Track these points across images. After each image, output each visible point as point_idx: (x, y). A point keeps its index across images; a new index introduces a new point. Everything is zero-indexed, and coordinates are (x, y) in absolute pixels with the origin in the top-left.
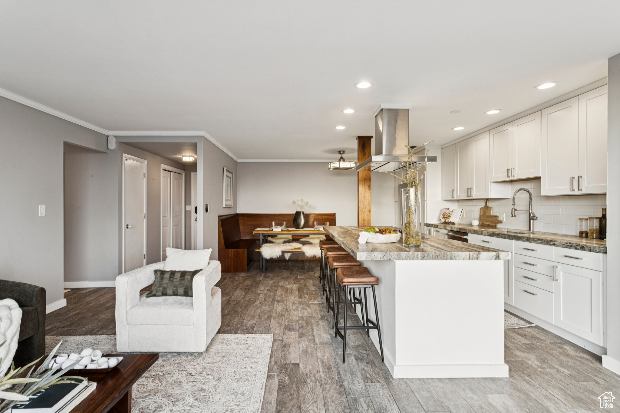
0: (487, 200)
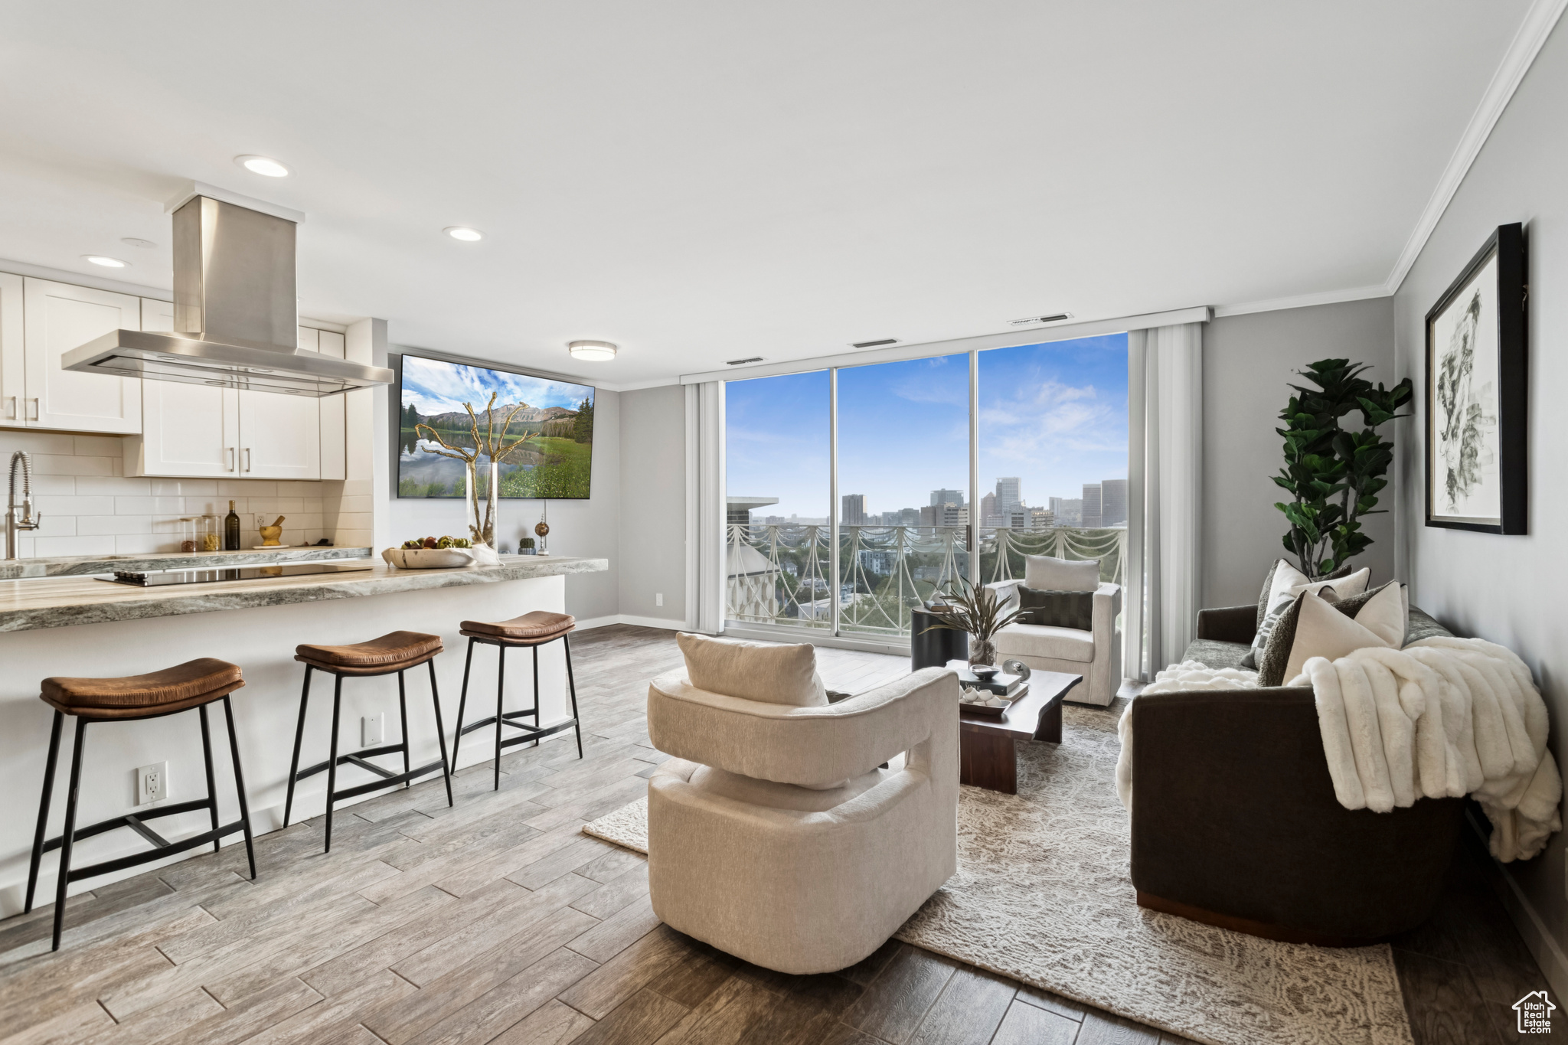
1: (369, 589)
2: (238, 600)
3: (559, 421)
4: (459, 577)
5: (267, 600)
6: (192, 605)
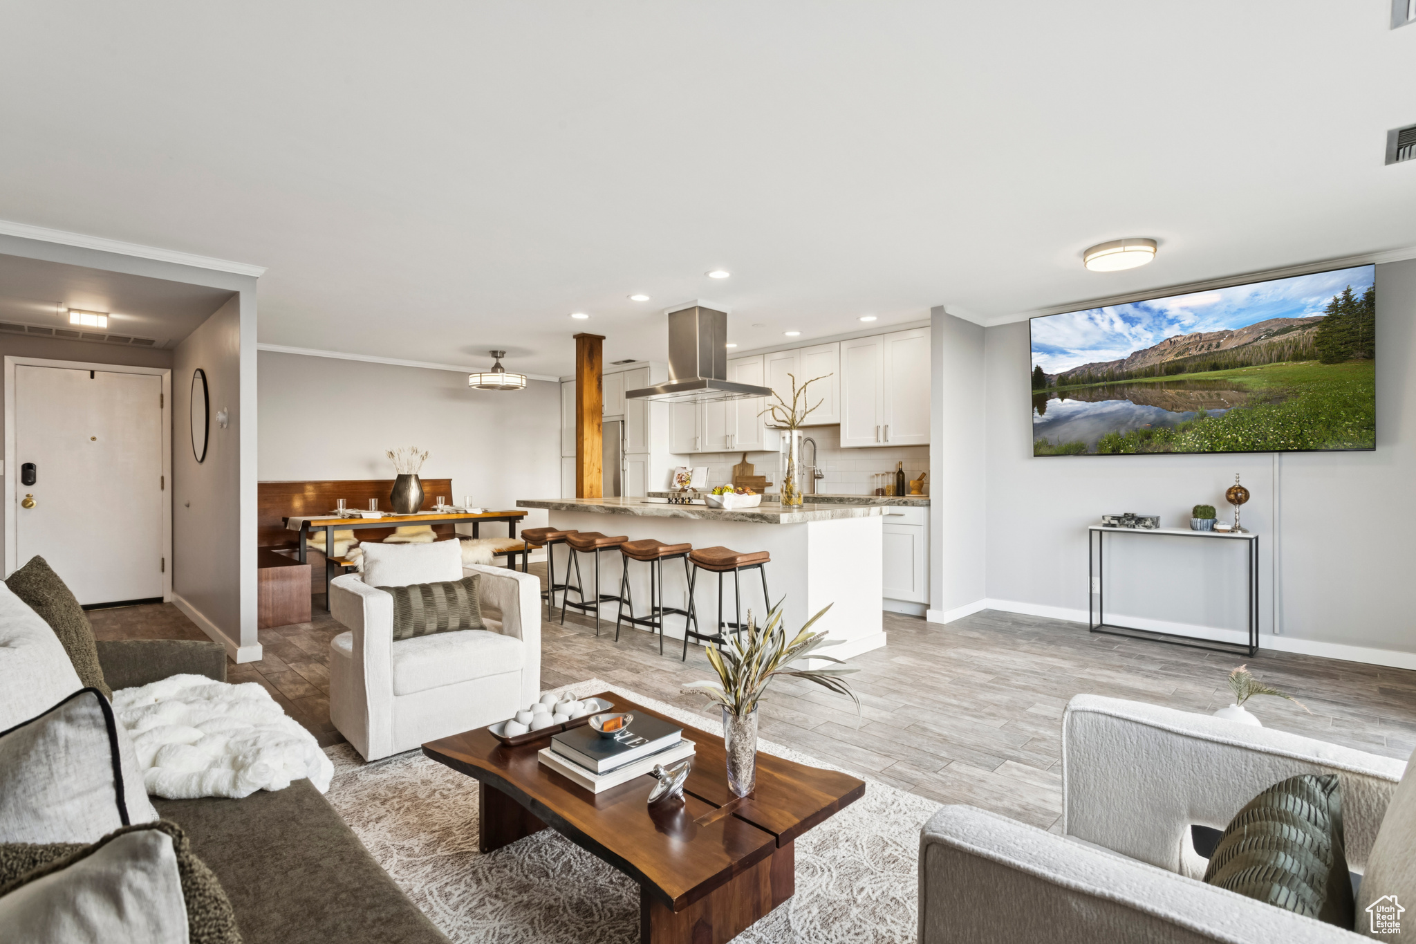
0: (745, 454)
3: (1276, 339)
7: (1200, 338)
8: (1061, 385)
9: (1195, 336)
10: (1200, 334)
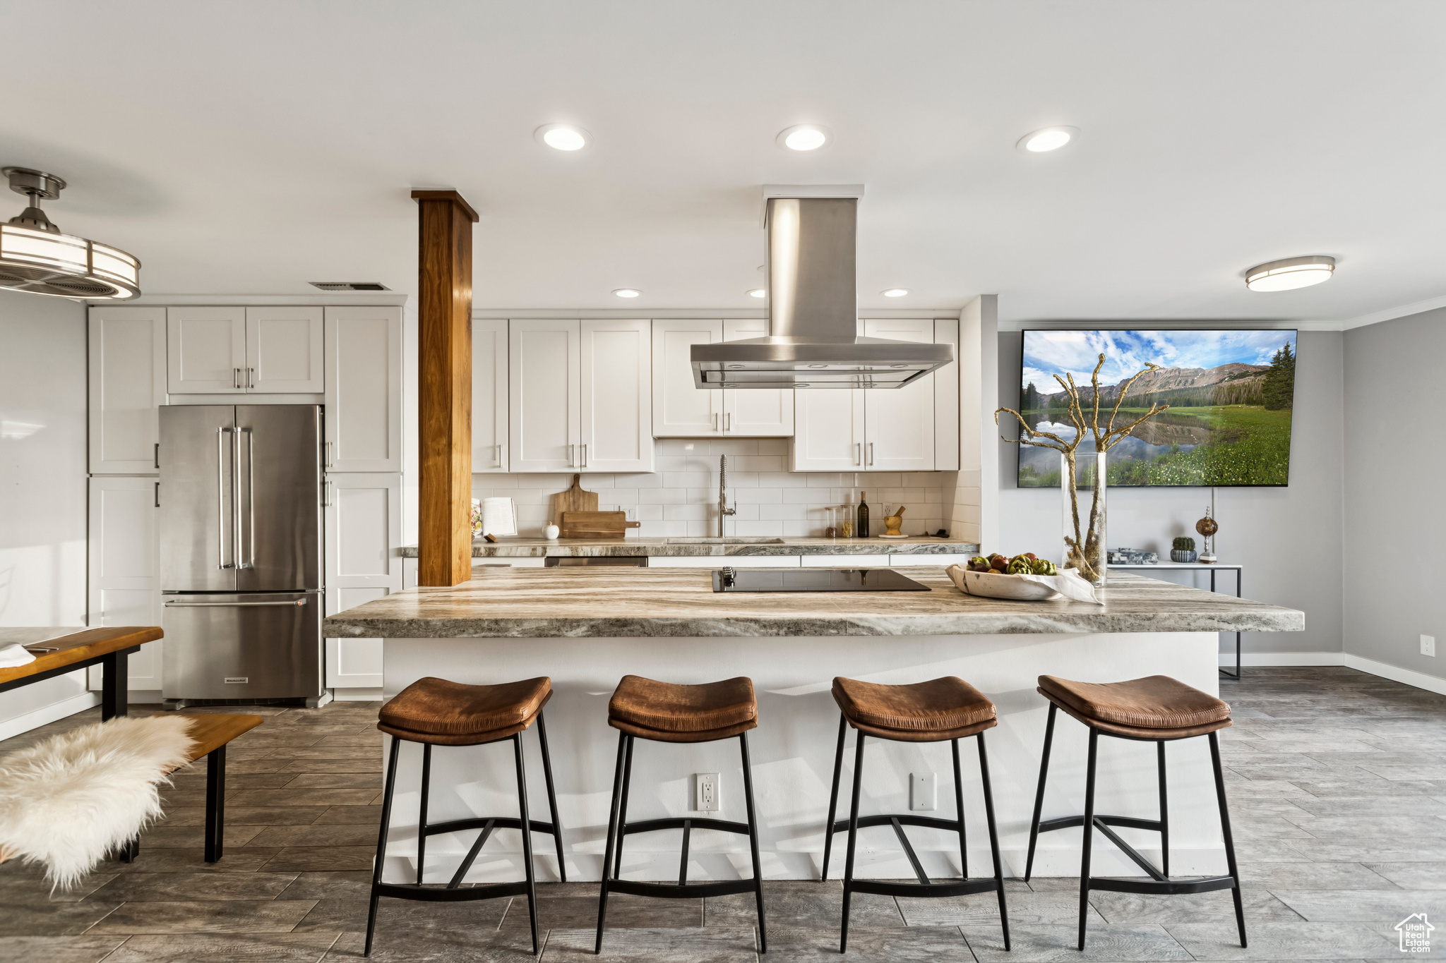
0: (577, 477)
1: (900, 628)
2: (756, 627)
3: (1236, 382)
4: (1026, 622)
5: (785, 629)
6: (714, 628)
7: (1179, 373)
8: (1052, 407)
9: (1175, 371)
10: (1179, 369)
